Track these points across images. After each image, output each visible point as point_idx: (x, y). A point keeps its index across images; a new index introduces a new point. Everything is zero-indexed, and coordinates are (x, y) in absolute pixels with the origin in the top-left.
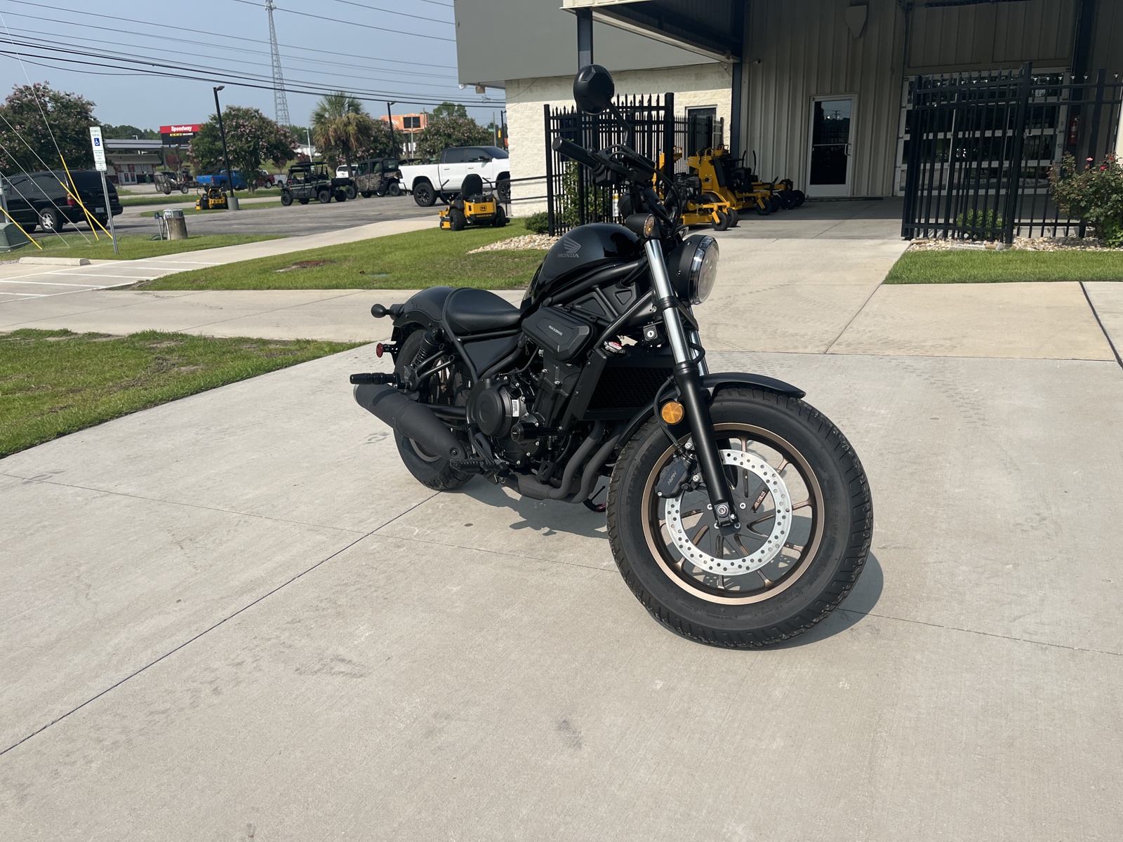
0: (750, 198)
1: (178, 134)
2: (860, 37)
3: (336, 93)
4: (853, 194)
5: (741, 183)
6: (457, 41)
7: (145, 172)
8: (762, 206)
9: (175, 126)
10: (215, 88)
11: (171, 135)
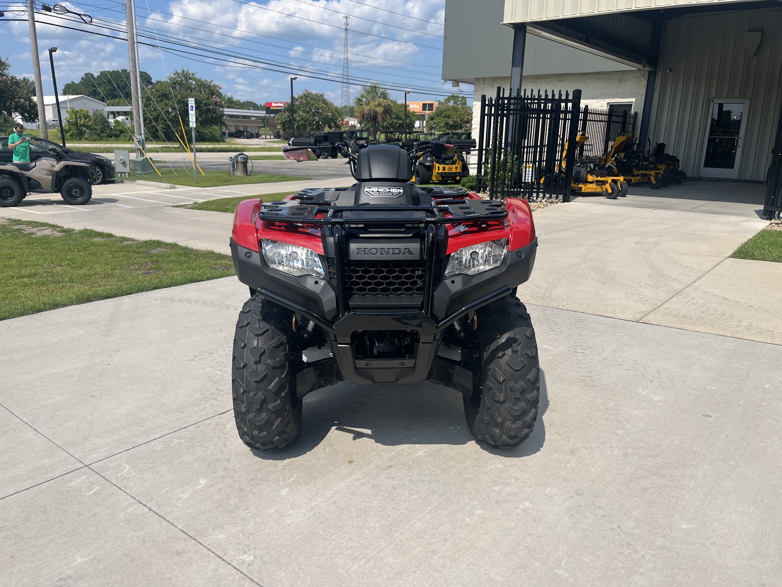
0: (645, 174)
1: (275, 108)
2: (754, 56)
3: (373, 85)
4: (739, 177)
5: (639, 163)
6: (444, 50)
7: (253, 131)
8: (654, 181)
9: (275, 103)
10: (291, 78)
11: (271, 108)
